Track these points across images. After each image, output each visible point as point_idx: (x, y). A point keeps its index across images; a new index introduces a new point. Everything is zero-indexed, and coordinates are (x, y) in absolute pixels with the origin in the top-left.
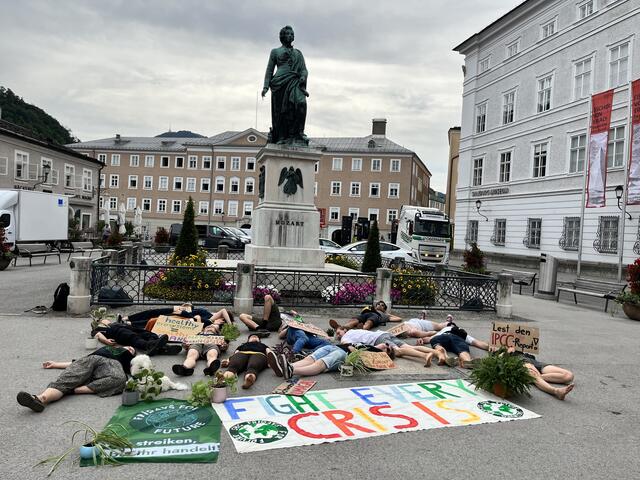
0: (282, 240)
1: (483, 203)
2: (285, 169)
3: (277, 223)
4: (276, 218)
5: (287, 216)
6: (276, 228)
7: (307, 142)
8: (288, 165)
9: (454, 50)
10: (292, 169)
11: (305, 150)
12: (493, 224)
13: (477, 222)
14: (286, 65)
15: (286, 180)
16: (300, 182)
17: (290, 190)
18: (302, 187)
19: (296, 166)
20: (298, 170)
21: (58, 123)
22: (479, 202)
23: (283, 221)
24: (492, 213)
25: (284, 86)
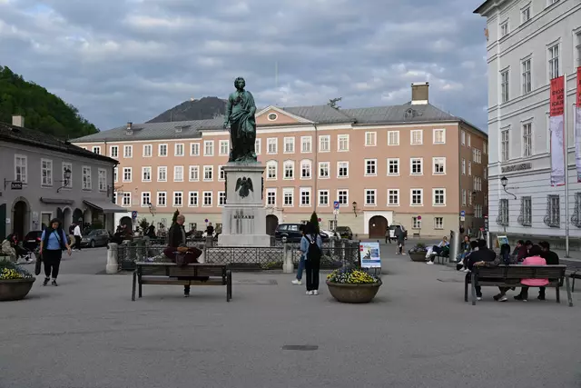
0: (239, 230)
1: (510, 180)
2: (239, 179)
3: (235, 217)
4: (234, 214)
5: (242, 213)
6: (234, 221)
7: (256, 159)
8: (241, 176)
9: (475, 12)
10: (244, 179)
11: (254, 165)
12: (519, 202)
13: (507, 201)
14: (239, 105)
15: (241, 187)
16: (251, 187)
17: (244, 193)
18: (252, 190)
19: (247, 176)
20: (249, 179)
21: (62, 102)
22: (504, 179)
23: (239, 216)
24: (519, 191)
25: (238, 120)
